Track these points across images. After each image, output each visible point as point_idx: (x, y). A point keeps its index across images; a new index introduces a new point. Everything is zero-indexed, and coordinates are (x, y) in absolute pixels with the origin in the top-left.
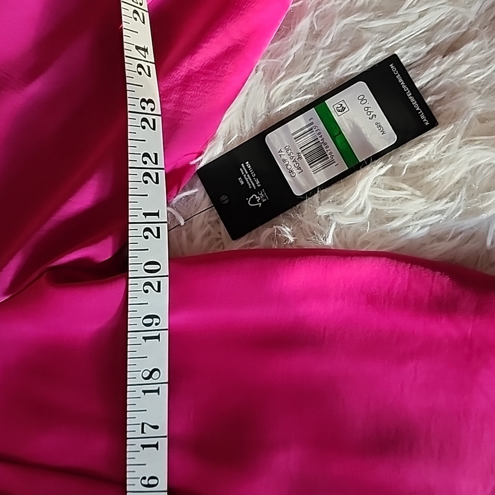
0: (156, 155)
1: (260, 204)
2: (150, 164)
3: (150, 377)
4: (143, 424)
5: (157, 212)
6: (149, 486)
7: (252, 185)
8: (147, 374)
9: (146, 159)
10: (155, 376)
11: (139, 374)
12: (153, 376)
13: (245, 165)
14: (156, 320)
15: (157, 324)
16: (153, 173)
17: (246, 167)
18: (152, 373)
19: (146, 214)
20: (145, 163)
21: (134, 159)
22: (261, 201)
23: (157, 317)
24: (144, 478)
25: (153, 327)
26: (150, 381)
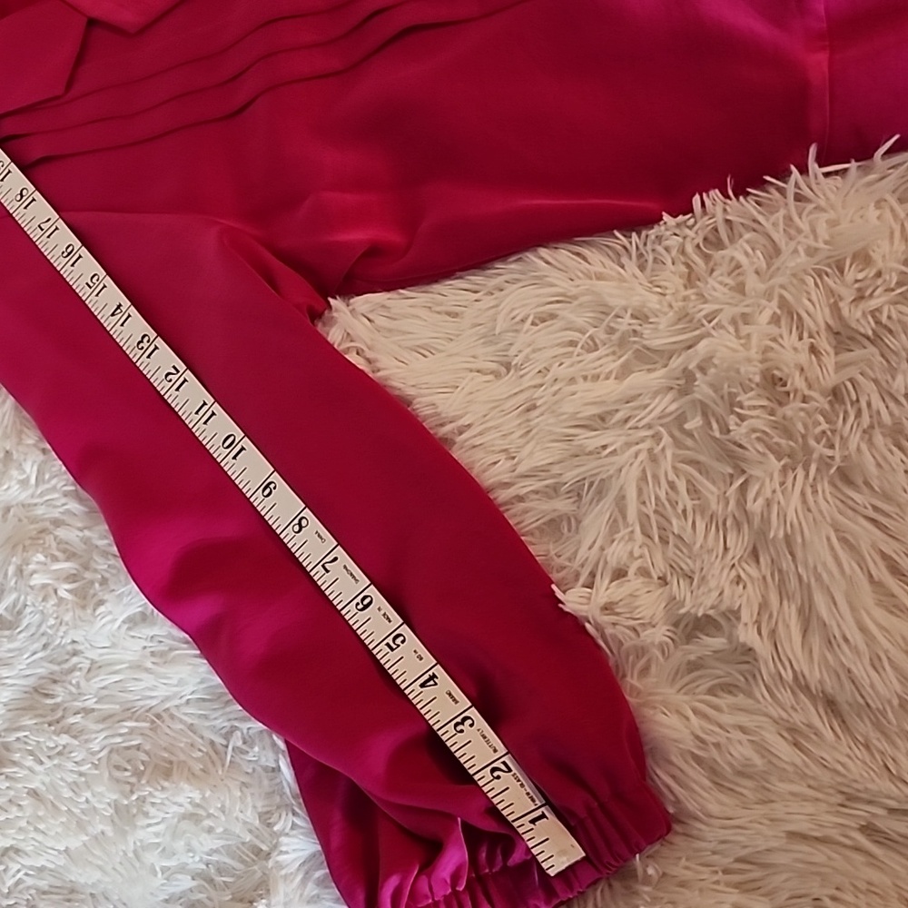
4: (39, 226)
6: (69, 254)
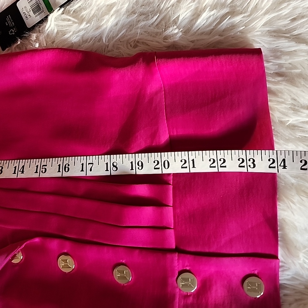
0: (225, 167)
1: (14, 33)
2: (220, 163)
3: (114, 166)
5: (195, 167)
7: (11, 25)
8: (115, 164)
9: (222, 160)
10: (114, 169)
11: (115, 160)
12: (114, 167)
13: (8, 16)
14: (140, 168)
15: (139, 168)
16: (215, 164)
17: (9, 17)
18: (116, 167)
19: (193, 160)
20: (220, 160)
21: (221, 154)
22: (14, 32)
23: (142, 168)
24: (69, 165)
25: (137, 166)
26: (112, 166)
